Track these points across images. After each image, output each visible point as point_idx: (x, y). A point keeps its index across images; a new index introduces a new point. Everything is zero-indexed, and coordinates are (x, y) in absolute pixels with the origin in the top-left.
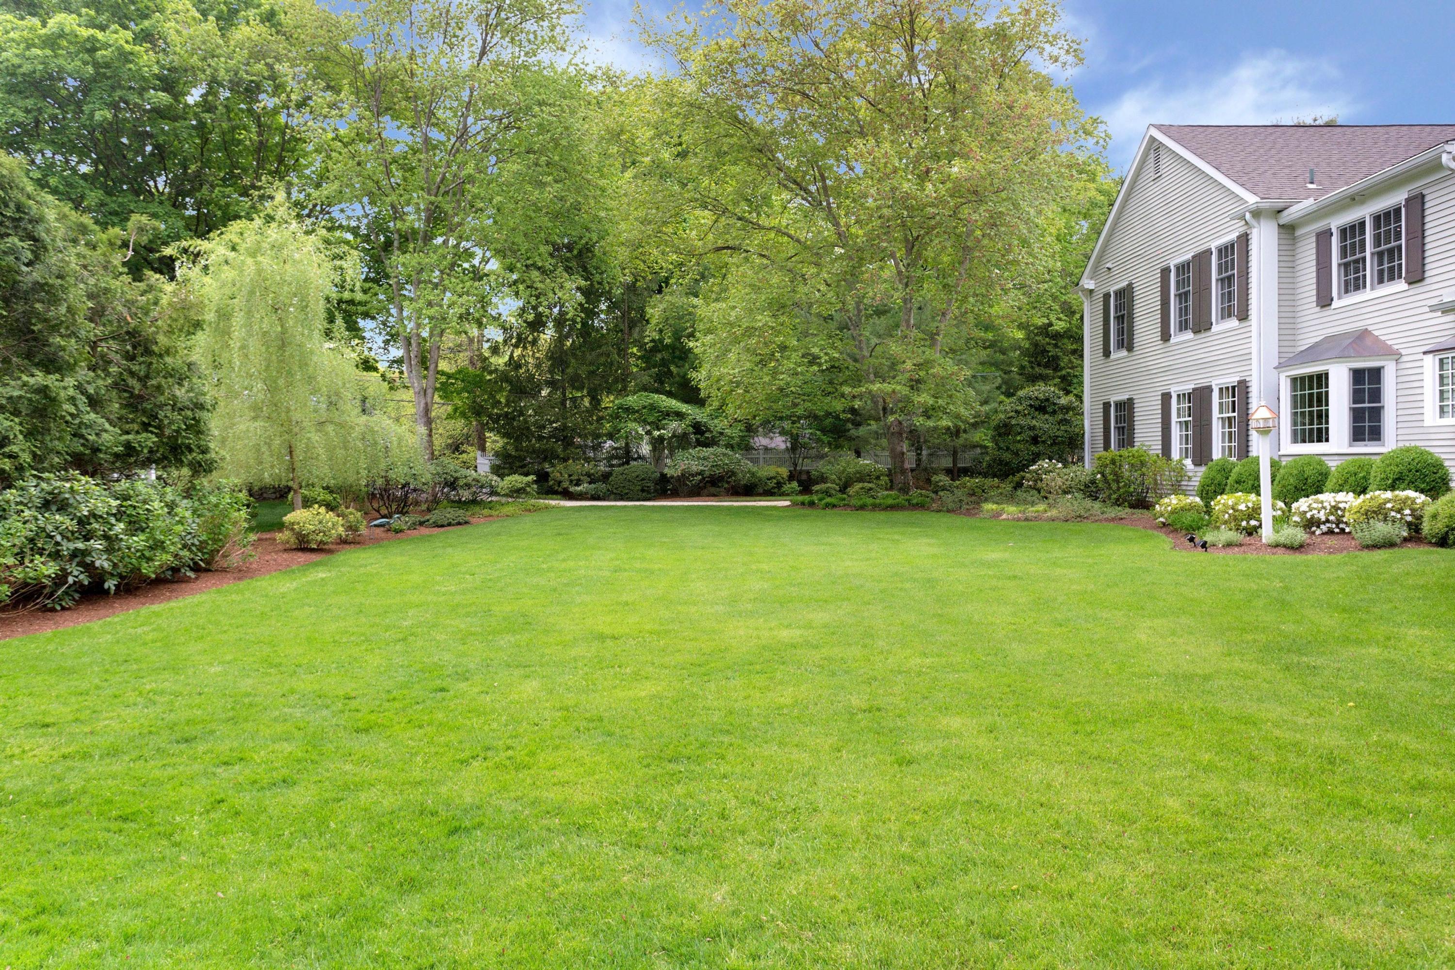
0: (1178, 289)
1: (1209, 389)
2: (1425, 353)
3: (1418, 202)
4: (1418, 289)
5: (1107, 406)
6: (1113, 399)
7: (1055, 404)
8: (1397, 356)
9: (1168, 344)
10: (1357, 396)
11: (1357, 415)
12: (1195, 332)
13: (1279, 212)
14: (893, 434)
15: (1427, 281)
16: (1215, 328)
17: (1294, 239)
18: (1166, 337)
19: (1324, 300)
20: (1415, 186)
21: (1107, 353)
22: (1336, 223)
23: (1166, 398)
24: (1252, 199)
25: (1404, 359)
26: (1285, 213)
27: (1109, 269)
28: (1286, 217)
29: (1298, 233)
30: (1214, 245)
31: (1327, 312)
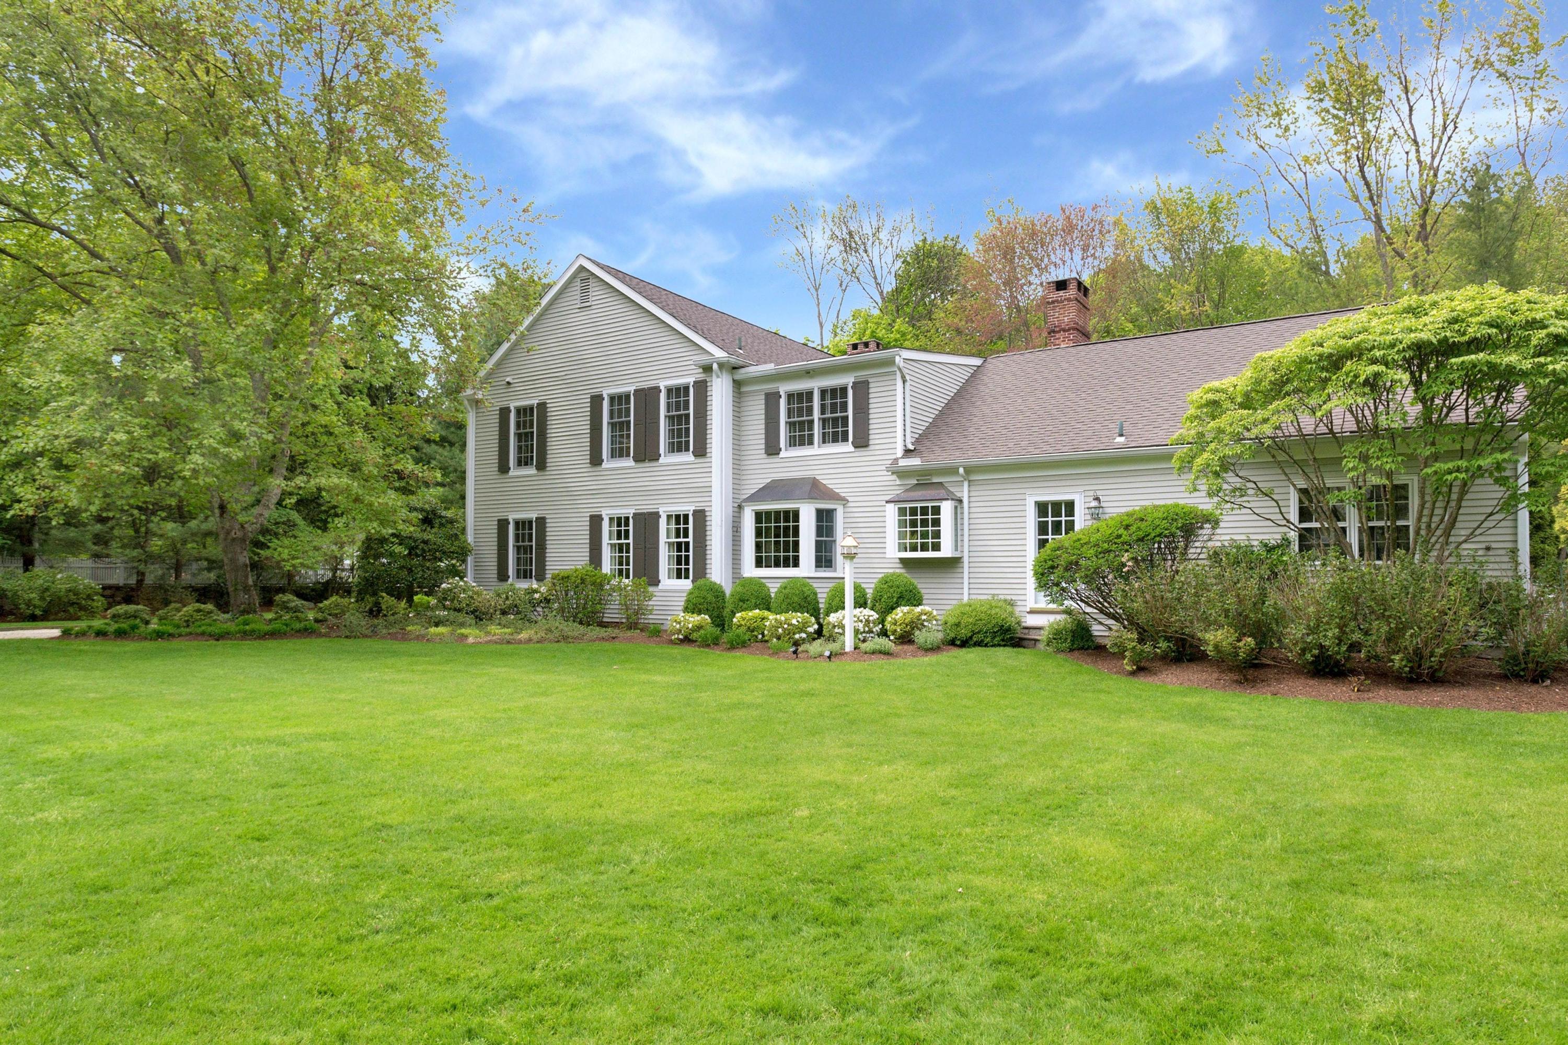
0: (611, 417)
1: (656, 515)
2: (887, 502)
3: (862, 388)
4: (862, 452)
5: (503, 525)
6: (512, 517)
7: (441, 517)
8: (844, 501)
9: (598, 468)
10: (820, 531)
11: (819, 546)
12: (636, 460)
13: (734, 368)
14: (234, 540)
15: (871, 447)
16: (662, 460)
17: (740, 393)
18: (596, 460)
19: (772, 449)
20: (862, 374)
21: (504, 468)
22: (784, 388)
23: (596, 521)
24: (719, 354)
25: (850, 504)
26: (743, 371)
27: (509, 383)
28: (741, 374)
29: (744, 389)
30: (662, 385)
31: (774, 459)
